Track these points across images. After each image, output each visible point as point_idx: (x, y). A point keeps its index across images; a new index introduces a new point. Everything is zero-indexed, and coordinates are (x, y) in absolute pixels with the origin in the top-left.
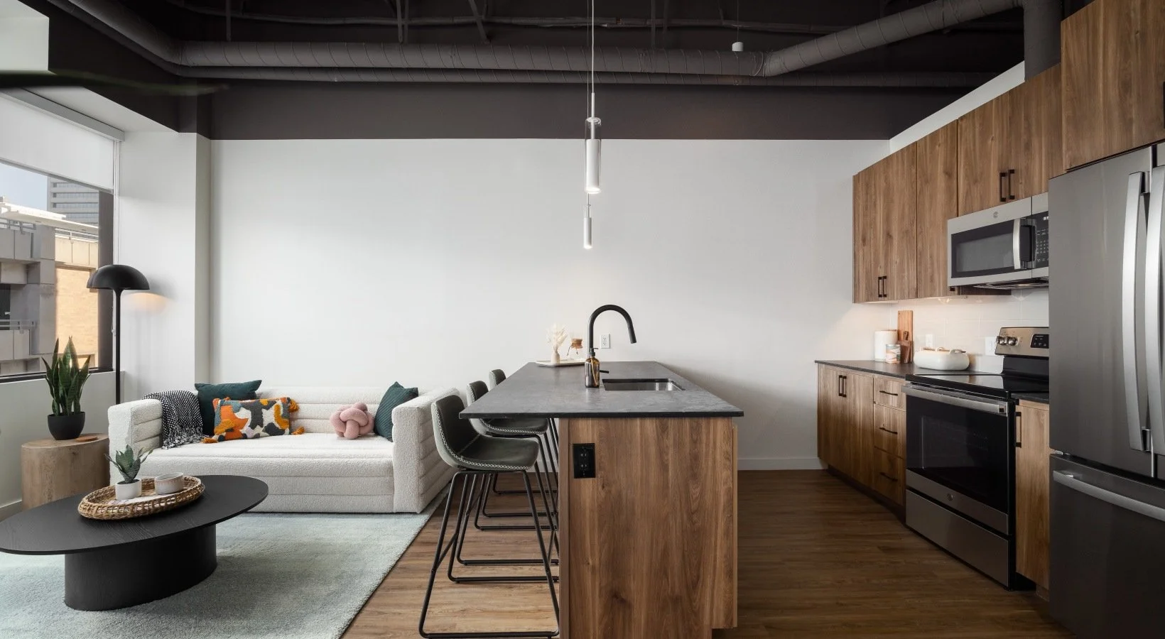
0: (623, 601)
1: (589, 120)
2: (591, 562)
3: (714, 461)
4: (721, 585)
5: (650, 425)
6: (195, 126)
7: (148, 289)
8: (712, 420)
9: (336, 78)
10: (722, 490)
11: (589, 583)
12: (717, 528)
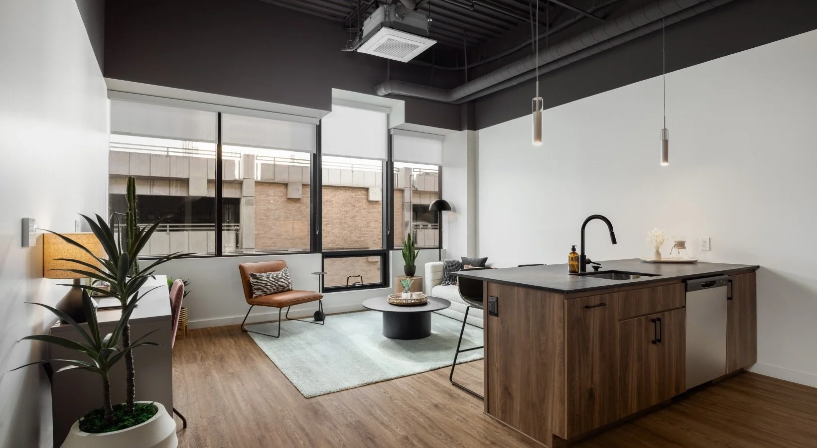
0: (510, 394)
1: (535, 99)
2: (496, 365)
3: (553, 321)
4: (557, 406)
5: (522, 290)
6: (466, 127)
7: (450, 210)
8: (552, 294)
9: (514, 83)
10: (558, 341)
11: (496, 377)
12: (554, 367)
